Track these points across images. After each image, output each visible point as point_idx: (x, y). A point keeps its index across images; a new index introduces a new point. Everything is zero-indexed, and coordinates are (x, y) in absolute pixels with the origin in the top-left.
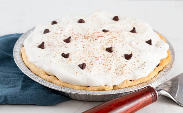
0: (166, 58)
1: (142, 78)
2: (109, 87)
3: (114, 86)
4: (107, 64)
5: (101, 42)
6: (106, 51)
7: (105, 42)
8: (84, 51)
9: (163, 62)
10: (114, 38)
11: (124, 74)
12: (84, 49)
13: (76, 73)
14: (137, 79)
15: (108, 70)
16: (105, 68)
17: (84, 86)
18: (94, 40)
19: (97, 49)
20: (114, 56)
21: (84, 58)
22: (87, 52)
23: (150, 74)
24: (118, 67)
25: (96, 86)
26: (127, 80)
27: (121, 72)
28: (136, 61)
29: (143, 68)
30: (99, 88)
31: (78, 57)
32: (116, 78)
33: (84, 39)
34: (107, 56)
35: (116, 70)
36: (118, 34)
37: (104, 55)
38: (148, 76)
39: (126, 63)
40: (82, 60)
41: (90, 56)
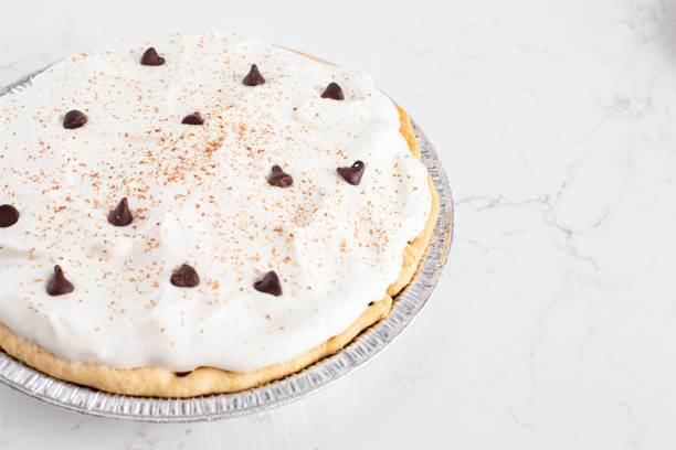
0: (401, 119)
3: (389, 289)
5: (236, 165)
6: (273, 187)
8: (214, 226)
10: (242, 128)
11: (389, 236)
12: (213, 221)
13: (268, 318)
15: (342, 251)
16: (327, 248)
18: (211, 170)
19: (249, 198)
20: (314, 192)
21: (239, 250)
22: (229, 226)
24: (356, 223)
25: (354, 323)
27: (376, 234)
29: (415, 188)
30: (363, 323)
31: (223, 259)
32: (383, 260)
33: (171, 183)
34: (290, 203)
36: (240, 112)
39: (366, 198)
40: (242, 264)
41: (252, 233)
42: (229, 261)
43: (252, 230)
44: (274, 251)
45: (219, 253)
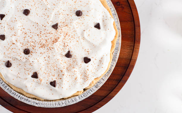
2: (80, 92)
4: (73, 74)
5: (58, 49)
8: (47, 64)
11: (89, 79)
12: (47, 62)
15: (75, 79)
16: (72, 78)
18: (51, 49)
20: (75, 62)
21: (51, 72)
22: (51, 65)
24: (82, 73)
27: (86, 77)
31: (46, 73)
33: (41, 48)
34: (69, 62)
35: (81, 76)
36: (68, 28)
37: (65, 62)
39: (88, 68)
40: (50, 76)
41: (55, 69)
42: (47, 74)
43: (56, 68)
44: (59, 75)
45: (45, 72)
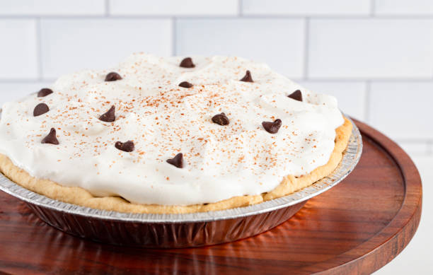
0: (344, 125)
1: (319, 168)
2: (254, 197)
3: (265, 194)
4: (232, 148)
5: (195, 106)
6: (213, 124)
7: (203, 106)
8: (162, 130)
9: (342, 133)
10: (215, 95)
11: (278, 163)
12: (162, 127)
13: (168, 179)
14: (309, 172)
15: (239, 161)
16: (229, 157)
17: (197, 205)
18: (176, 104)
19: (192, 122)
20: (239, 130)
21: (170, 144)
22: (171, 131)
23: (331, 157)
24: (259, 152)
25: (226, 200)
26: (289, 177)
27: (269, 160)
28: (290, 134)
29: (315, 147)
30: (232, 202)
31: (156, 145)
32: (265, 174)
33: (149, 107)
34: (220, 133)
35: (255, 158)
36: (219, 89)
37: (212, 131)
38: (329, 162)
39: (273, 141)
41: (184, 139)
42: (160, 147)
44: (192, 150)
45: (156, 142)
